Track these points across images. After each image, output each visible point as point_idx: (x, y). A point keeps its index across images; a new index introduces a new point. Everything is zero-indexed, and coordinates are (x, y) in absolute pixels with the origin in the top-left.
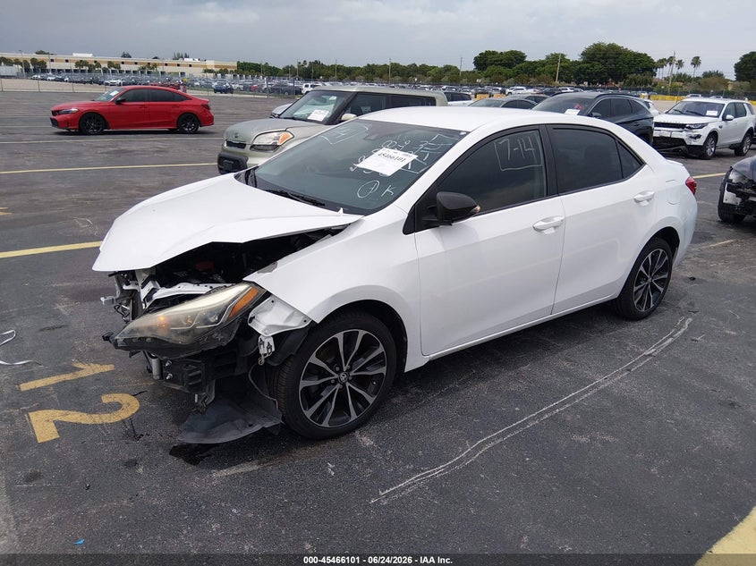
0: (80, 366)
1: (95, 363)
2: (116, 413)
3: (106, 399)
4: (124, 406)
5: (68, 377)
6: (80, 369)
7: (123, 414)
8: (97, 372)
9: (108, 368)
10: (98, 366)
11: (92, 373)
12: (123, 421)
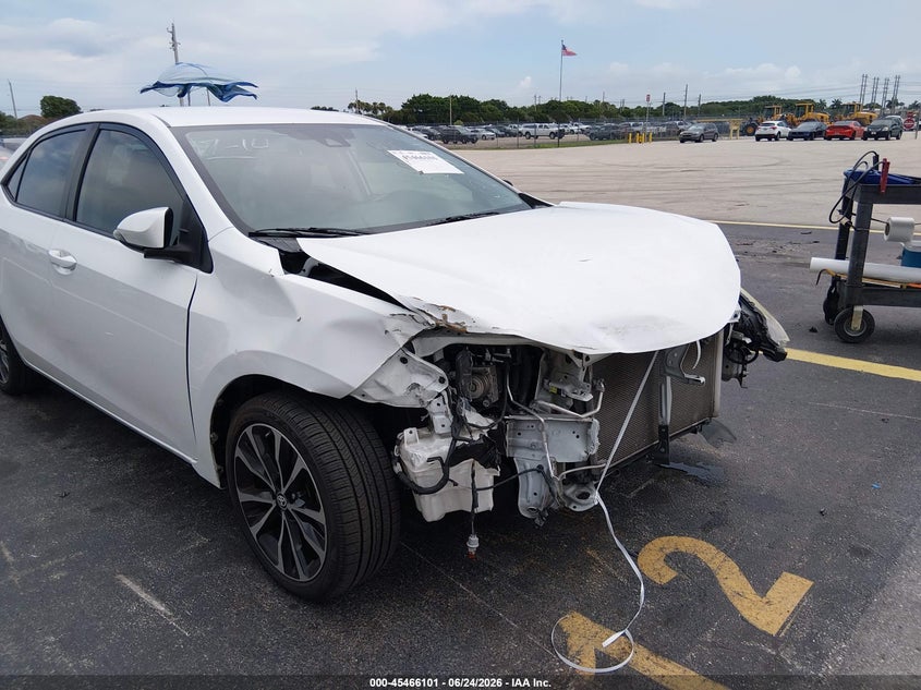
1: (565, 650)
2: (690, 552)
4: (671, 550)
6: (602, 655)
7: (688, 543)
8: (596, 629)
9: (573, 621)
10: (574, 639)
11: (605, 633)
12: (702, 537)
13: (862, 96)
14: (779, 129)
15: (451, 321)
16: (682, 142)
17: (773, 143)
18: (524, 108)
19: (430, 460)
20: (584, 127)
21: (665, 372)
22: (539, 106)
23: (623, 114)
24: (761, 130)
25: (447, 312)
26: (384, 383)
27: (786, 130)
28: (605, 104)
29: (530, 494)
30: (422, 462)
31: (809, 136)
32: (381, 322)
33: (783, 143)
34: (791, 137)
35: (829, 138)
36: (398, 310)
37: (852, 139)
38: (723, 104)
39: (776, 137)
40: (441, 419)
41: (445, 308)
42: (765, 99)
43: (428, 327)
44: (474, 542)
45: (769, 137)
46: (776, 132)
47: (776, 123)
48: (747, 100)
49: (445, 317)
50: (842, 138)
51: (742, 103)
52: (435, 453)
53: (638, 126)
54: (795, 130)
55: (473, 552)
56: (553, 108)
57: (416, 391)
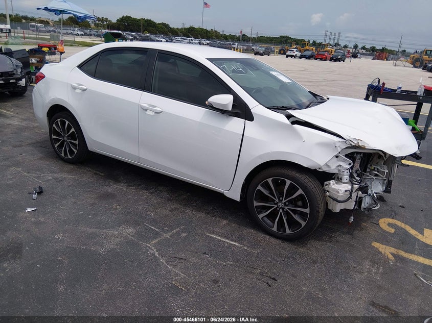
0: (390, 256)
1: (380, 253)
2: (393, 223)
3: (393, 231)
4: (387, 223)
5: (402, 253)
6: (392, 254)
7: (391, 220)
8: (384, 246)
9: (376, 245)
10: (380, 250)
11: (388, 247)
12: (393, 218)
13: (325, 40)
14: (296, 53)
15: (360, 144)
16: (255, 55)
17: (293, 59)
18: (177, 29)
19: (346, 191)
20: (208, 42)
21: (395, 162)
22: (185, 29)
23: (224, 37)
24: (288, 53)
25: (359, 141)
26: (329, 164)
27: (299, 54)
28: (216, 31)
29: (366, 203)
30: (343, 192)
31: (309, 58)
32: (335, 143)
33: (297, 60)
34: (300, 57)
35: (316, 59)
36: (341, 140)
37: (326, 60)
38: (267, 37)
39: (295, 57)
40: (346, 177)
41: (359, 140)
42: (285, 37)
43: (350, 146)
44: (352, 219)
45: (292, 56)
46: (295, 54)
47: (295, 50)
48: (277, 37)
49: (358, 143)
50: (321, 59)
51: (275, 38)
52: (346, 189)
53: (234, 44)
54: (302, 54)
55: (350, 222)
56: (192, 31)
57: (339, 168)
